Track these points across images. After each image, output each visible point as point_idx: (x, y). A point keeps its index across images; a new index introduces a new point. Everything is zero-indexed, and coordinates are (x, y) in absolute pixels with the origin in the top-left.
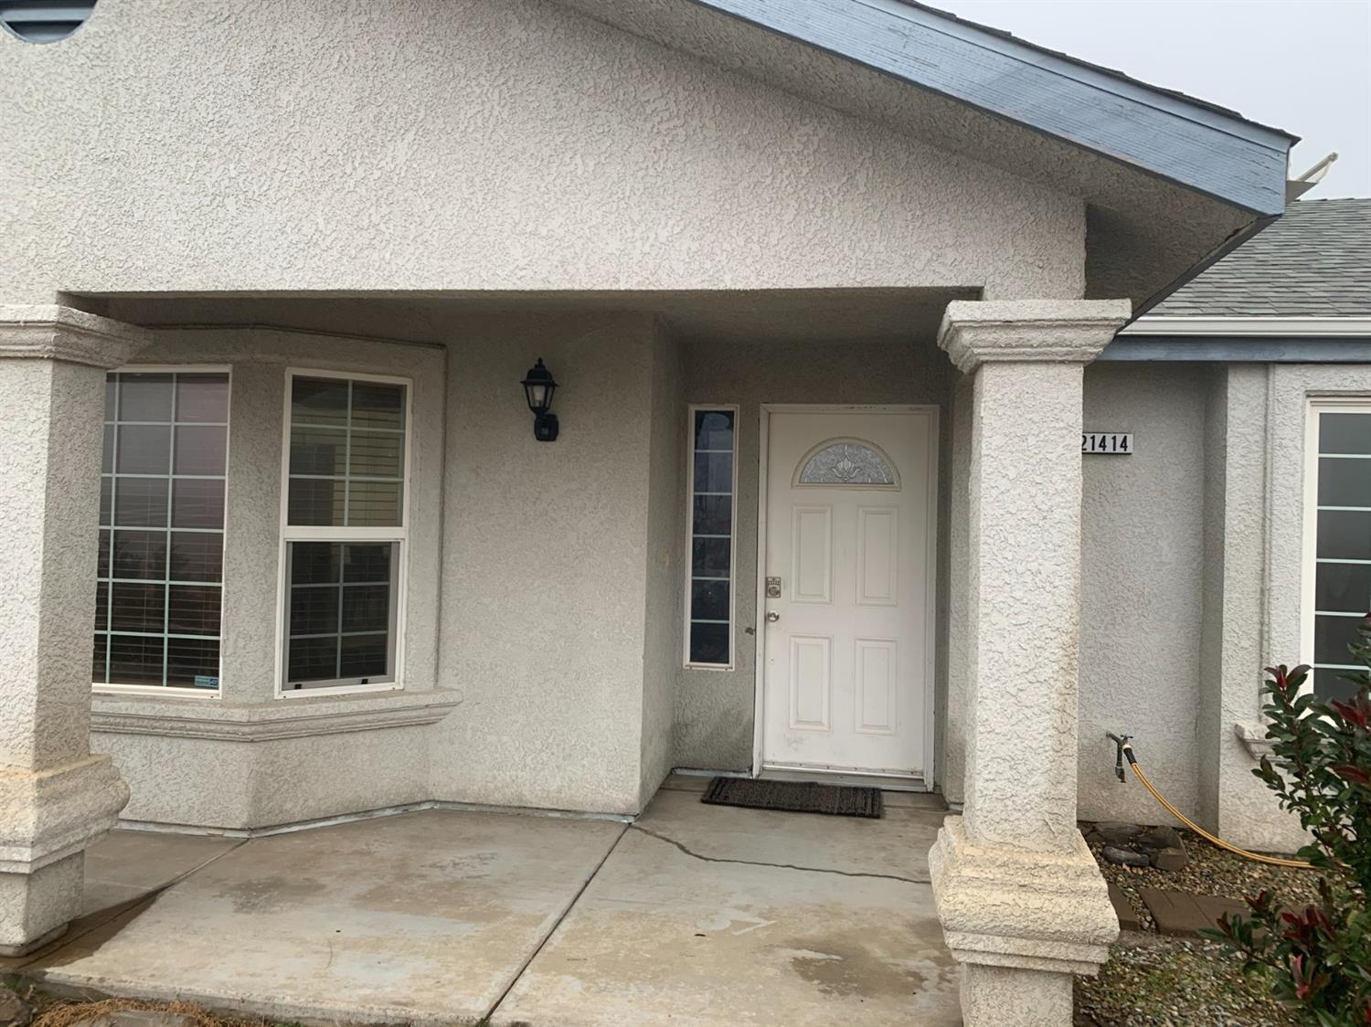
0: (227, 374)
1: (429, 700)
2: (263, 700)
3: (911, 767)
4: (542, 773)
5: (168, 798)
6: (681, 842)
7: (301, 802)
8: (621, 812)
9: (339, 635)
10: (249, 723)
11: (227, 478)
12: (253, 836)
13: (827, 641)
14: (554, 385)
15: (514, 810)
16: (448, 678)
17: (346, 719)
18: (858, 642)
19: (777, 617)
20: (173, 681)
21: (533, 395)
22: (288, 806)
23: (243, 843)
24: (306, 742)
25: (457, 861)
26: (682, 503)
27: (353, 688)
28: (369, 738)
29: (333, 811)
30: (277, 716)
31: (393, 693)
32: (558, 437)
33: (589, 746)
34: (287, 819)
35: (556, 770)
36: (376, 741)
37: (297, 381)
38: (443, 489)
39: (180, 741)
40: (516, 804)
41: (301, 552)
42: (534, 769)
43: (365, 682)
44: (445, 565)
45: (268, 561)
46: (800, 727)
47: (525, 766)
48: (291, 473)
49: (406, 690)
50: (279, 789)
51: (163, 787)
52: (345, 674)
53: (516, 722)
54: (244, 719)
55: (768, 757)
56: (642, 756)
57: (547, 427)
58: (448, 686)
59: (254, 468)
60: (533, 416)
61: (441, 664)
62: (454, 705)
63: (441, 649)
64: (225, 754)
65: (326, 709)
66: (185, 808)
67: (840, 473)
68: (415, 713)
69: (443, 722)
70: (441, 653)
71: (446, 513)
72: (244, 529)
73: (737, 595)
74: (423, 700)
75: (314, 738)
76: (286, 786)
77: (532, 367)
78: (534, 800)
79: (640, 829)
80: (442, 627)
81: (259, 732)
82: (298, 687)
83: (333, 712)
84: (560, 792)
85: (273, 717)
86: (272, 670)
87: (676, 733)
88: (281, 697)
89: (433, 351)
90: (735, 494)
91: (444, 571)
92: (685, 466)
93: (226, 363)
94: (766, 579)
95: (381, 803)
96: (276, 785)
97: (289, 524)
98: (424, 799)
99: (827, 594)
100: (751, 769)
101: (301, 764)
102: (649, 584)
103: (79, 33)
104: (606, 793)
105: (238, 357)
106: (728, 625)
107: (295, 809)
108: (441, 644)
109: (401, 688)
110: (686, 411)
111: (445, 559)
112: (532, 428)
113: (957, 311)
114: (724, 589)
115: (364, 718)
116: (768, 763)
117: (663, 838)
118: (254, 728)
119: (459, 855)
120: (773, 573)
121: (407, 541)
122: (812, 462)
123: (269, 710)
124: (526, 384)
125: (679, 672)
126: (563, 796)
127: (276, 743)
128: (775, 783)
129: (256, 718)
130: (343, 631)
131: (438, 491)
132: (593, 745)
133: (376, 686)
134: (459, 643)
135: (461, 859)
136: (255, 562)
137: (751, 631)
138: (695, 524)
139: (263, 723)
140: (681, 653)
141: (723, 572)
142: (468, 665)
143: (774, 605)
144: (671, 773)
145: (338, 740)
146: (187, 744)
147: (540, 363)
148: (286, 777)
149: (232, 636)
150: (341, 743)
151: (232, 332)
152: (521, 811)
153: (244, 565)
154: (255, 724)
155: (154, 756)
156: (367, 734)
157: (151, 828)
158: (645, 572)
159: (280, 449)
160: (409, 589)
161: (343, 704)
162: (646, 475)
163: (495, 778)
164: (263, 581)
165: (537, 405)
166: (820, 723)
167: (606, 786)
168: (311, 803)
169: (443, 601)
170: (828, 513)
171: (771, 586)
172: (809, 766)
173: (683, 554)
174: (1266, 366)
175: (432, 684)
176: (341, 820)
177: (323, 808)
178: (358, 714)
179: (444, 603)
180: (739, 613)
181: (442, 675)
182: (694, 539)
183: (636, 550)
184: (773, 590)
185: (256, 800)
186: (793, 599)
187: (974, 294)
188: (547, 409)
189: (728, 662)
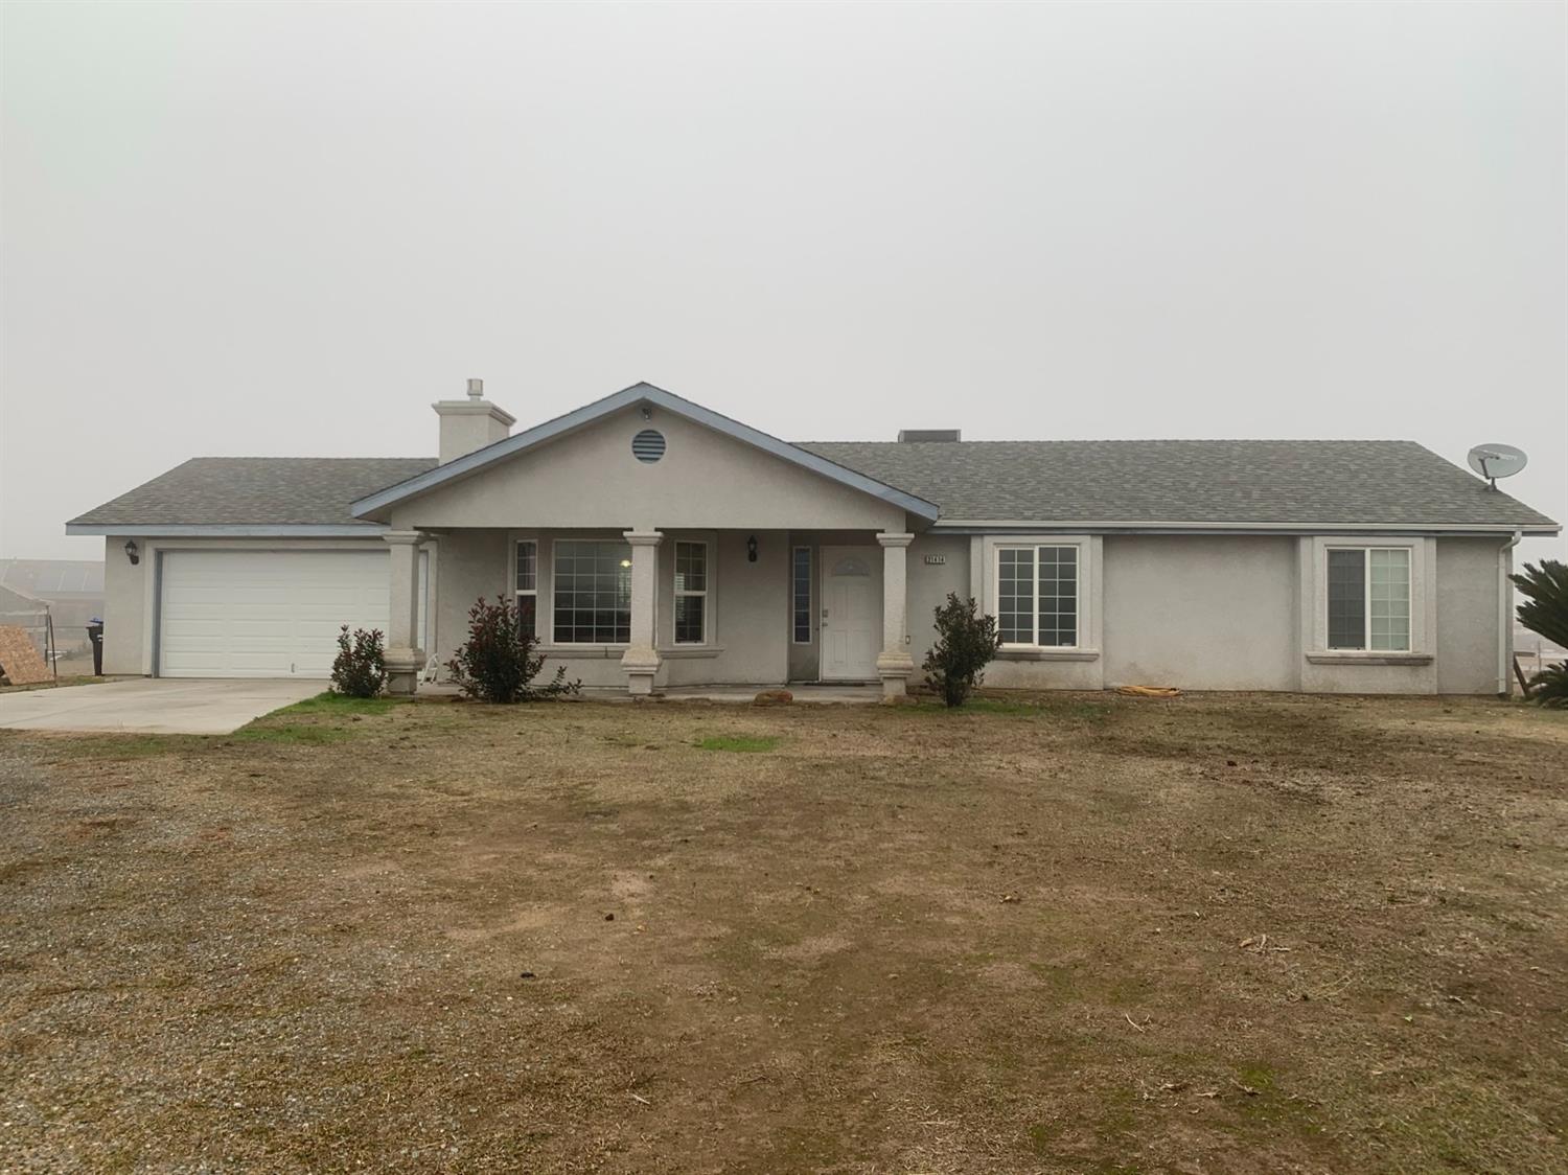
9: (689, 627)
16: (720, 641)
17: (692, 653)
19: (827, 624)
26: (791, 583)
27: (693, 644)
31: (703, 646)
36: (699, 660)
37: (678, 544)
38: (718, 578)
43: (696, 642)
44: (719, 604)
46: (835, 664)
48: (677, 574)
49: (707, 646)
52: (691, 639)
53: (743, 656)
57: (753, 557)
58: (720, 644)
61: (718, 637)
62: (722, 651)
65: (687, 650)
68: (710, 653)
69: (719, 656)
70: (718, 633)
71: (719, 586)
73: (812, 616)
74: (713, 649)
75: (686, 659)
83: (689, 651)
90: (810, 579)
91: (719, 606)
94: (823, 610)
99: (845, 615)
100: (818, 680)
103: (659, 462)
106: (808, 628)
108: (718, 630)
109: (705, 645)
111: (719, 601)
113: (879, 535)
114: (807, 614)
116: (824, 677)
120: (826, 608)
125: (792, 644)
131: (716, 579)
133: (698, 644)
136: (667, 602)
137: (817, 630)
138: (796, 590)
140: (793, 638)
141: (807, 608)
142: (726, 637)
143: (826, 620)
145: (690, 659)
156: (697, 658)
160: (706, 612)
161: (691, 649)
166: (843, 662)
170: (844, 586)
171: (824, 613)
172: (839, 677)
173: (792, 602)
174: (982, 535)
175: (715, 643)
178: (695, 652)
180: (813, 623)
181: (718, 640)
182: (796, 597)
184: (825, 615)
186: (832, 618)
187: (882, 531)
189: (808, 641)
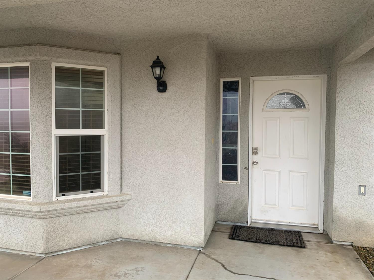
0: (28, 66)
1: (118, 199)
2: (48, 201)
3: (313, 223)
4: (164, 229)
5: (14, 240)
6: (222, 262)
7: (66, 241)
8: (197, 246)
9: (81, 173)
10: (40, 212)
11: (30, 110)
12: (47, 256)
13: (278, 172)
14: (164, 68)
15: (153, 243)
16: (126, 190)
17: (83, 208)
18: (291, 173)
19: (257, 163)
20: (15, 193)
21: (156, 72)
22: (61, 243)
23: (42, 259)
24: (67, 218)
25: (127, 272)
26: (218, 118)
27: (87, 195)
28: (94, 214)
29: (80, 244)
30: (53, 208)
31: (103, 197)
32: (167, 91)
33: (182, 218)
34: (60, 248)
35: (169, 228)
36: (97, 215)
37: (57, 69)
38: (121, 114)
39: (17, 217)
40: (154, 241)
41: (62, 140)
42: (161, 227)
43: (92, 192)
44: (123, 144)
45: (48, 144)
46: (267, 206)
47: (157, 226)
48: (56, 107)
49: (109, 195)
50: (57, 237)
51: (12, 235)
52: (83, 189)
53: (152, 208)
54: (38, 210)
55: (254, 217)
56: (205, 223)
57: (162, 86)
58: (126, 193)
59: (40, 105)
60: (156, 81)
61: (123, 184)
62: (129, 200)
63: (123, 178)
64: (34, 223)
65: (74, 204)
66: (20, 244)
67: (283, 105)
68: (112, 204)
69: (124, 207)
70: (123, 179)
71: (123, 123)
72: (37, 130)
73: (241, 154)
74: (115, 199)
75: (71, 216)
76: (60, 236)
77: (155, 60)
78: (161, 239)
79: (204, 254)
80: (123, 170)
81: (45, 215)
82: (63, 195)
83: (77, 205)
84: (171, 236)
85: (51, 209)
86: (52, 189)
87: (218, 208)
88: (56, 200)
89: (115, 56)
90: (239, 114)
91: (123, 147)
92: (219, 104)
93: (27, 61)
94: (252, 148)
95: (100, 240)
96: (55, 235)
97: (56, 129)
98: (118, 237)
99: (278, 154)
100: (247, 222)
101: (66, 226)
102: (206, 152)
104: (190, 238)
105: (30, 58)
106: (237, 166)
107: (64, 244)
108: (123, 176)
109: (107, 194)
110: (219, 82)
111: (123, 142)
112: (156, 87)
114: (235, 152)
115: (91, 207)
116: (253, 219)
117: (215, 260)
118: (43, 214)
119: (128, 269)
120: (255, 146)
121: (107, 135)
122: (271, 100)
123: (49, 206)
124: (152, 67)
125: (218, 184)
126: (173, 238)
127: (54, 218)
128: (257, 228)
129: (44, 210)
130: (82, 172)
131: (119, 114)
132: (184, 218)
134: (130, 176)
135: (128, 271)
136: (42, 145)
137: (247, 169)
138: (223, 126)
139: (47, 211)
140: (219, 177)
141: (235, 145)
142: (133, 184)
143: (256, 158)
144: (216, 224)
145: (81, 216)
146: (20, 219)
147: (158, 58)
148: (60, 232)
149: (35, 175)
150: (82, 217)
151: (28, 47)
152: (156, 243)
153: (38, 146)
154: (43, 212)
155: (8, 223)
156: (93, 213)
157: (9, 251)
158: (204, 147)
159: (51, 97)
160: (109, 154)
161: (81, 202)
162: (204, 106)
163: (145, 230)
164: (46, 152)
165: (157, 76)
166: (275, 205)
167: (190, 235)
168: (70, 242)
169: (123, 159)
170: (278, 121)
171: (254, 151)
172: (270, 221)
173: (219, 138)
175: (119, 192)
176: (84, 247)
177: (76, 243)
178: (88, 206)
179: (123, 160)
180: (242, 162)
181: (123, 188)
182: (223, 133)
183: (200, 138)
184: (255, 152)
185: (47, 242)
186: (263, 156)
188: (161, 78)
189: (237, 180)
